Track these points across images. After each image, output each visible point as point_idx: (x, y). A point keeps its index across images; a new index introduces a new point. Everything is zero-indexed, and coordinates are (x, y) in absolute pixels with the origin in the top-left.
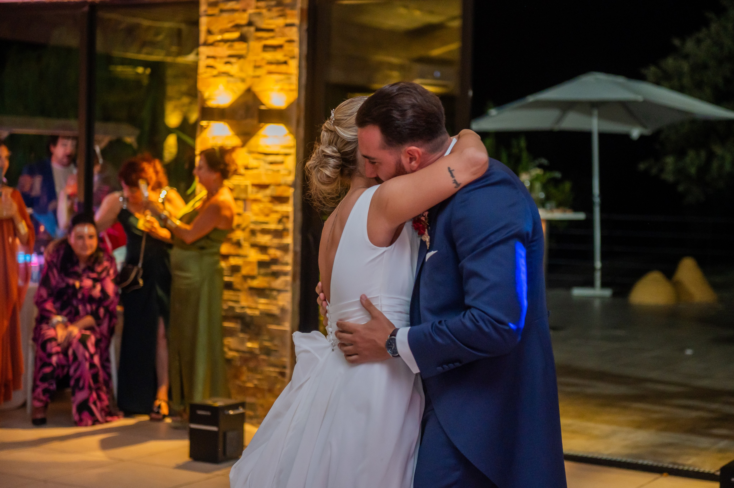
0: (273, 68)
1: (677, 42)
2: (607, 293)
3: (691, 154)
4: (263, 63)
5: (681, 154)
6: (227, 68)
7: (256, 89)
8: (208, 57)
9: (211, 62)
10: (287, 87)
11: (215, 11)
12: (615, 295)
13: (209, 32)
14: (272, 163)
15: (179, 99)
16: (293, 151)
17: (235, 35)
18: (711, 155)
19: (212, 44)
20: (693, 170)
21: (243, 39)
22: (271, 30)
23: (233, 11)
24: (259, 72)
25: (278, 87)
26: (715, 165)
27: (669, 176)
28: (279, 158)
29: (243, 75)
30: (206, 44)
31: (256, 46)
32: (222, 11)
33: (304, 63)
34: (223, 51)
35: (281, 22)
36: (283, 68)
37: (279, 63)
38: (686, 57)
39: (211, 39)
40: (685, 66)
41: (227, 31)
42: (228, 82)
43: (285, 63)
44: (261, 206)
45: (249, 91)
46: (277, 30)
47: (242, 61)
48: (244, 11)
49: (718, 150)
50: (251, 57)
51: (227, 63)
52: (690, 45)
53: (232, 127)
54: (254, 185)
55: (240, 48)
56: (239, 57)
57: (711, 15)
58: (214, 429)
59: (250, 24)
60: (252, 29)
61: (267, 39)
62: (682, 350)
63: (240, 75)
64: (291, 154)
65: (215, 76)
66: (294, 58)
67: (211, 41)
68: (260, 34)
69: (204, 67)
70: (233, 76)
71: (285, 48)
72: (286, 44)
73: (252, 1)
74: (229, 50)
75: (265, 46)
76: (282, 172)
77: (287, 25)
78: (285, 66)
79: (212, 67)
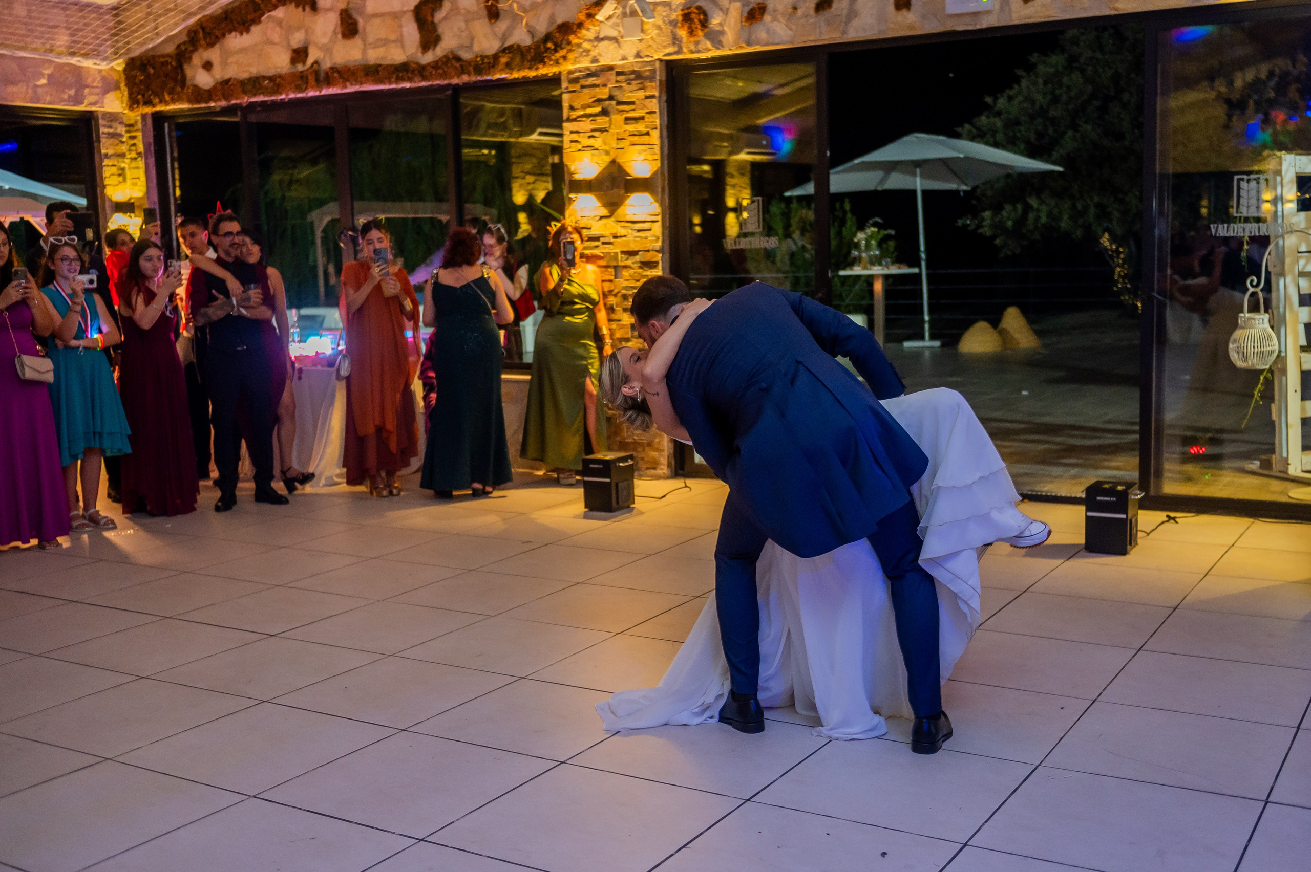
0: (636, 139)
1: (989, 100)
2: (937, 344)
3: (1008, 207)
4: (625, 135)
5: (997, 208)
6: (591, 142)
7: (620, 160)
8: (572, 132)
9: (575, 137)
10: (650, 157)
11: (577, 87)
12: (943, 346)
13: (572, 108)
14: (639, 231)
15: (524, 178)
16: (659, 218)
17: (597, 109)
18: (1028, 208)
19: (575, 120)
20: (1010, 224)
21: (605, 112)
22: (633, 103)
23: (595, 86)
24: (622, 144)
25: (642, 157)
26: (1031, 217)
27: (986, 231)
28: (646, 226)
29: (607, 148)
30: (569, 120)
31: (618, 118)
32: (583, 87)
33: (665, 133)
34: (586, 125)
35: (641, 94)
36: (646, 139)
37: (641, 134)
38: (999, 114)
39: (574, 114)
40: (999, 123)
41: (590, 107)
42: (593, 155)
43: (648, 134)
44: (632, 271)
45: (613, 162)
46: (637, 102)
47: (605, 133)
48: (605, 85)
49: (1033, 202)
50: (613, 130)
51: (590, 137)
52: (1002, 103)
53: (599, 198)
54: (623, 252)
55: (602, 121)
56: (602, 130)
57: (1020, 72)
58: (608, 480)
59: (611, 98)
60: (614, 103)
61: (627, 111)
62: (1020, 391)
63: (604, 147)
64: (657, 221)
65: (579, 150)
66: (656, 128)
67: (574, 117)
68: (621, 107)
69: (569, 142)
70: (597, 149)
71: (646, 120)
72: (647, 116)
73: (612, 76)
74: (592, 124)
75: (627, 119)
76: (650, 239)
77: (647, 97)
78: (647, 137)
79: (576, 141)
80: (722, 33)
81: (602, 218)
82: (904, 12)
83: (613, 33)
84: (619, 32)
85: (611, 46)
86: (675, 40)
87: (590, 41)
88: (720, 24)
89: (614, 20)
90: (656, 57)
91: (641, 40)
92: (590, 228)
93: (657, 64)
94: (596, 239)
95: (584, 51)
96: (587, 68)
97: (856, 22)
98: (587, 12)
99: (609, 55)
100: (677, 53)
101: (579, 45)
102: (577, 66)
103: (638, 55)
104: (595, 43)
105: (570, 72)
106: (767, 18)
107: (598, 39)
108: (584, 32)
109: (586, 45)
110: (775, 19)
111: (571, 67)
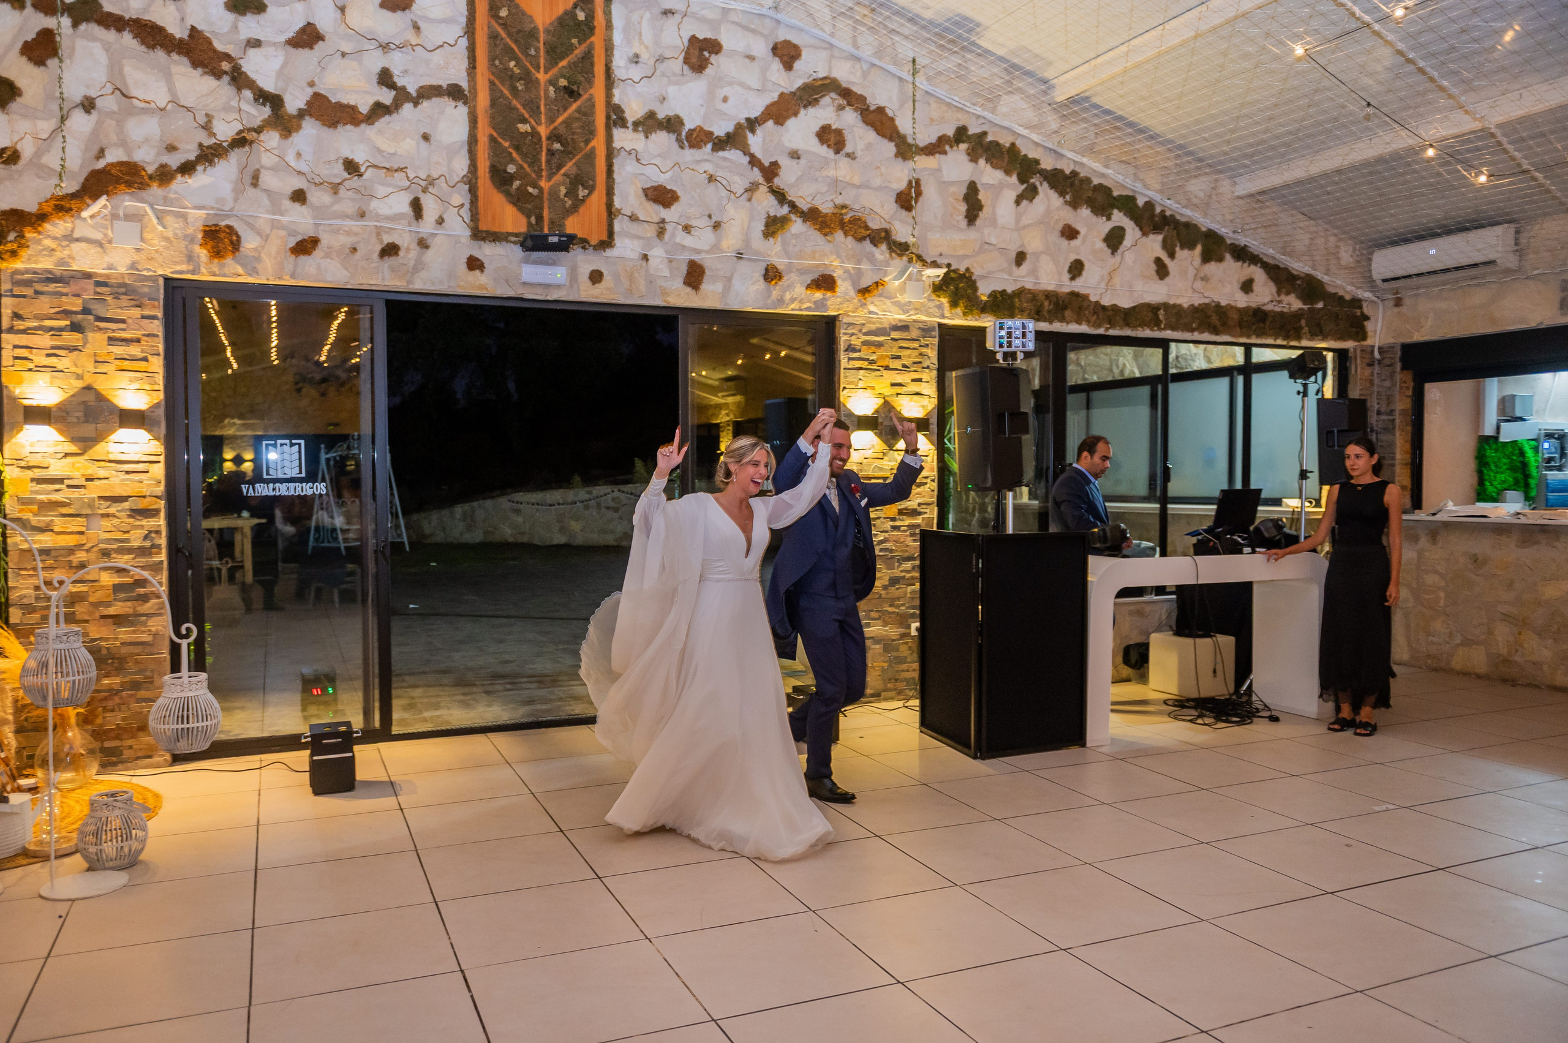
0: (126, 364)
4: (110, 359)
6: (53, 361)
7: (101, 387)
8: (17, 346)
9: (22, 352)
10: (147, 387)
11: (29, 291)
13: (17, 316)
14: (127, 472)
16: (162, 458)
17: (63, 323)
19: (24, 332)
21: (76, 327)
22: (123, 321)
23: (60, 293)
24: (102, 368)
25: (136, 385)
28: (140, 467)
29: (79, 371)
30: (11, 330)
31: (97, 337)
32: (37, 293)
34: (45, 340)
35: (137, 312)
36: (141, 365)
37: (134, 359)
39: (22, 325)
41: (50, 318)
42: (52, 377)
43: (145, 359)
44: (115, 521)
45: (88, 388)
46: (130, 321)
47: (76, 352)
48: (76, 295)
50: (89, 349)
51: (48, 355)
53: (61, 431)
54: (101, 498)
55: (70, 338)
56: (73, 349)
59: (86, 311)
60: (91, 318)
61: (114, 331)
63: (74, 369)
64: (159, 462)
65: (30, 370)
66: (158, 355)
67: (22, 327)
68: (102, 325)
69: (11, 358)
70: (62, 371)
71: (143, 343)
72: (145, 338)
73: (89, 285)
74: (52, 340)
75: (110, 339)
76: (145, 482)
77: (143, 317)
78: (144, 364)
79: (26, 359)
80: (258, 259)
81: (66, 455)
82: (477, 272)
83: (98, 236)
84: (105, 235)
85: (94, 250)
86: (190, 258)
87: (55, 238)
88: (256, 249)
89: (98, 219)
90: (160, 272)
91: (138, 250)
92: (47, 468)
93: (161, 281)
94: (60, 481)
95: (44, 249)
96: (49, 271)
97: (423, 274)
98: (58, 203)
99: (85, 259)
100: (193, 272)
101: (39, 242)
102: (33, 266)
103: (133, 266)
104: (65, 243)
105: (17, 272)
106: (318, 253)
107: (70, 238)
108: (47, 226)
109: (48, 242)
110: (327, 256)
111: (19, 265)
